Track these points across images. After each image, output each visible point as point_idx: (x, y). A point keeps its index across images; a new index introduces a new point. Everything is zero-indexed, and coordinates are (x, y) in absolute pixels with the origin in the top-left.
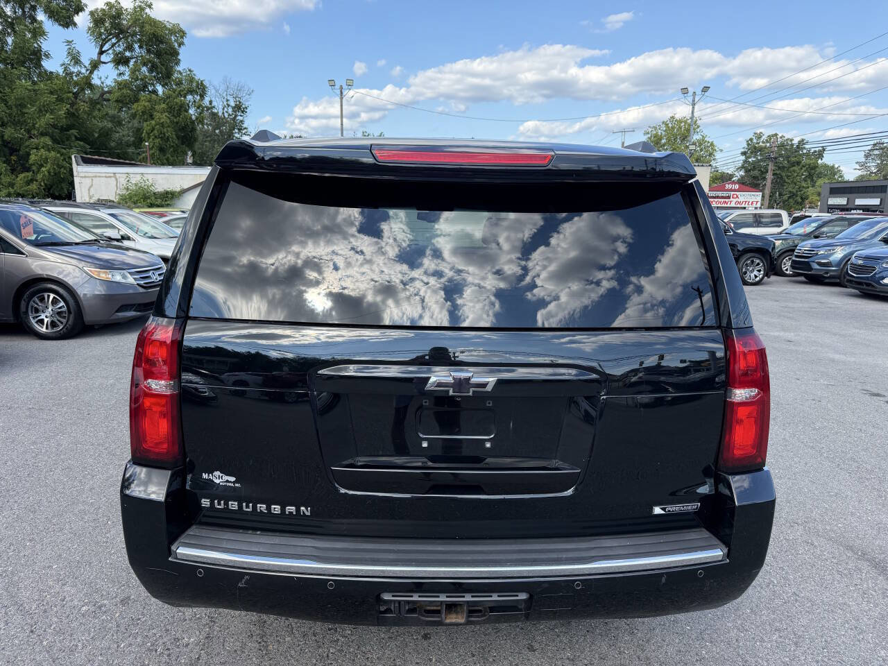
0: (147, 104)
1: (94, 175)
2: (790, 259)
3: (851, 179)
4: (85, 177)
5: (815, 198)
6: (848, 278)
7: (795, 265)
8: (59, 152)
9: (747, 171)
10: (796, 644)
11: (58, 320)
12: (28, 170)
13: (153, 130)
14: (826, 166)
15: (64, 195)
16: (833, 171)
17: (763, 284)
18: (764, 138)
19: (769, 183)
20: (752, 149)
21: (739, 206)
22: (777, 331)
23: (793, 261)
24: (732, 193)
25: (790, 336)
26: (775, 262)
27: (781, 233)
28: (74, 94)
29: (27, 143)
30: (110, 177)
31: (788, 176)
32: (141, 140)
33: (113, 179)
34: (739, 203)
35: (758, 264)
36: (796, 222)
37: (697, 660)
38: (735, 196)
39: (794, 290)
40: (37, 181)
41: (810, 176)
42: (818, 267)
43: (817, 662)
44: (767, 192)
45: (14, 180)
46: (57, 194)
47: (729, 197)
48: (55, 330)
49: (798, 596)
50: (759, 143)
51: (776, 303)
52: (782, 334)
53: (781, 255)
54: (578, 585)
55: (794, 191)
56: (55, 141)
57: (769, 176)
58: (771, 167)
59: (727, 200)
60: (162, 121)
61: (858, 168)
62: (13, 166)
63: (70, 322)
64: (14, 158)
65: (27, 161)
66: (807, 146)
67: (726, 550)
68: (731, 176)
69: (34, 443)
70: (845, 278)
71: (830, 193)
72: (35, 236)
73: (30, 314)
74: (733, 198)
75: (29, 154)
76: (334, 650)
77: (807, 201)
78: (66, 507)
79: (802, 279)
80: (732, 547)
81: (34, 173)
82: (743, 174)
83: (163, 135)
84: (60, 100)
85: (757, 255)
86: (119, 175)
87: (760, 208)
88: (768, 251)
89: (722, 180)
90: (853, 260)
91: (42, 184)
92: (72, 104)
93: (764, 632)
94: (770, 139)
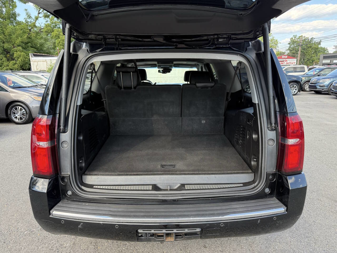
0: (57, 32)
1: (38, 61)
2: (308, 85)
3: (332, 53)
4: (35, 62)
5: (317, 60)
6: (331, 91)
7: (310, 87)
8: (25, 52)
9: (290, 51)
10: (315, 243)
11: (23, 117)
12: (13, 60)
13: (60, 42)
14: (321, 48)
15: (27, 69)
16: (324, 50)
17: (297, 95)
18: (297, 37)
19: (299, 55)
20: (293, 42)
21: (287, 64)
22: (304, 113)
23: (309, 85)
24: (285, 59)
25: (309, 115)
26: (302, 86)
27: (304, 74)
28: (29, 30)
29: (13, 50)
30: (44, 61)
31: (306, 52)
32: (55, 47)
33: (45, 62)
34: (287, 63)
35: (295, 87)
36: (310, 70)
37: (274, 251)
38: (286, 61)
39: (310, 97)
40: (17, 64)
41: (315, 52)
42: (319, 87)
43: (324, 251)
44: (299, 59)
45: (9, 64)
46: (25, 68)
47: (283, 61)
48: (22, 120)
49: (315, 222)
50: (295, 39)
51: (302, 102)
52: (305, 114)
53: (304, 83)
54: (222, 225)
55: (309, 58)
56: (23, 48)
57: (299, 53)
58: (300, 49)
59: (283, 62)
60: (63, 39)
61: (335, 48)
62: (8, 58)
63: (27, 117)
64: (8, 55)
65: (13, 56)
66: (314, 40)
67: (286, 208)
68: (284, 53)
69: (11, 165)
70: (330, 91)
71: (324, 58)
72: (13, 84)
73: (12, 115)
74: (285, 61)
75: (13, 54)
76: (124, 248)
77: (314, 62)
78: (21, 191)
79: (313, 92)
80: (288, 207)
81: (16, 61)
82: (289, 52)
83: (63, 44)
84: (24, 32)
85: (295, 83)
86: (48, 60)
87: (296, 65)
88: (299, 81)
89: (281, 55)
90: (333, 84)
91: (19, 65)
92: (29, 34)
93: (302, 238)
94: (300, 38)
